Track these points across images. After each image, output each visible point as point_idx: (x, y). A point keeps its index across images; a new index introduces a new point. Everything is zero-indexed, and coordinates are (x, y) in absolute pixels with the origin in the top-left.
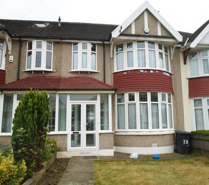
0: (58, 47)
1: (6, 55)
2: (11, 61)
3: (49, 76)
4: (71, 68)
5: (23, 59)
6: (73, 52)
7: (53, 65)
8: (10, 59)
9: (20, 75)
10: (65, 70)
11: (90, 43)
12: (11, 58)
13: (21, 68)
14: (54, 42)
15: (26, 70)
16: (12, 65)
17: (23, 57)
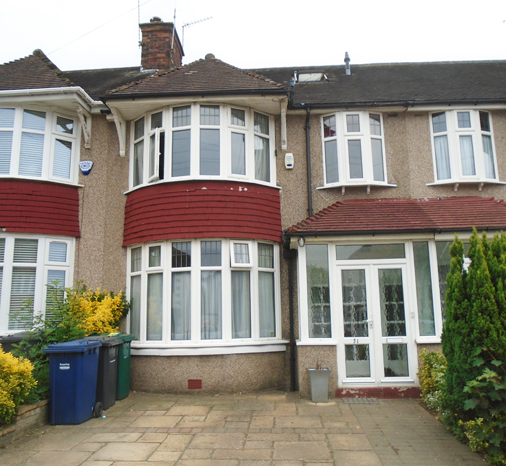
0: (396, 125)
1: (276, 151)
2: (291, 165)
3: (382, 199)
4: (433, 175)
5: (316, 160)
6: (433, 135)
7: (388, 170)
8: (287, 162)
9: (314, 198)
10: (418, 183)
11: (475, 110)
12: (289, 159)
13: (314, 183)
14: (384, 114)
15: (327, 186)
16: (291, 176)
17: (315, 156)
